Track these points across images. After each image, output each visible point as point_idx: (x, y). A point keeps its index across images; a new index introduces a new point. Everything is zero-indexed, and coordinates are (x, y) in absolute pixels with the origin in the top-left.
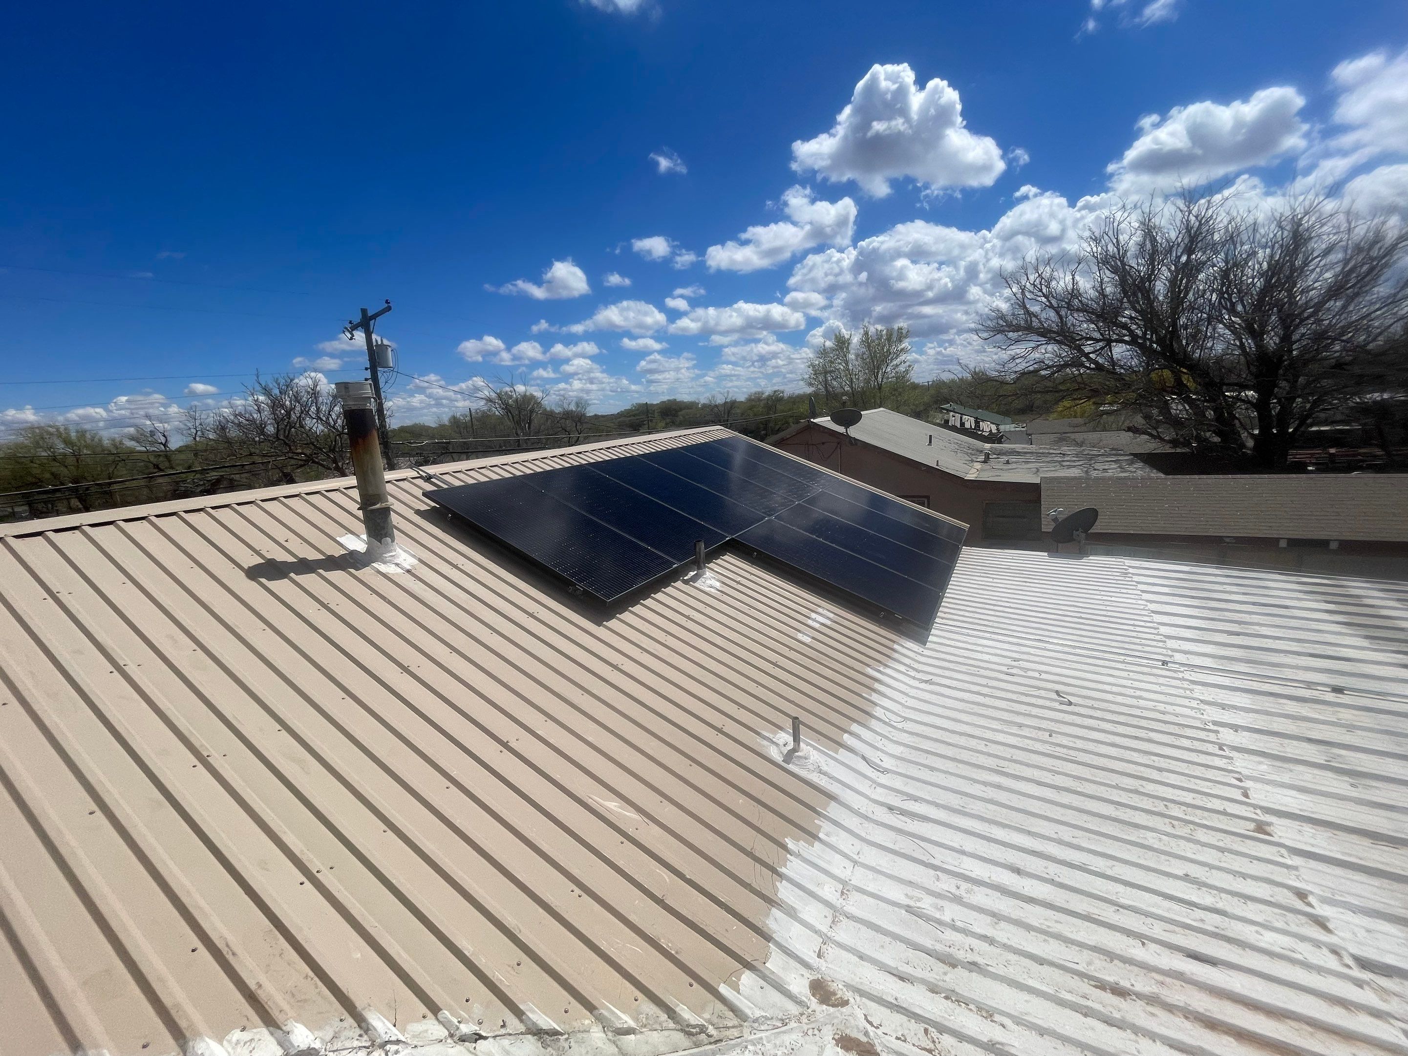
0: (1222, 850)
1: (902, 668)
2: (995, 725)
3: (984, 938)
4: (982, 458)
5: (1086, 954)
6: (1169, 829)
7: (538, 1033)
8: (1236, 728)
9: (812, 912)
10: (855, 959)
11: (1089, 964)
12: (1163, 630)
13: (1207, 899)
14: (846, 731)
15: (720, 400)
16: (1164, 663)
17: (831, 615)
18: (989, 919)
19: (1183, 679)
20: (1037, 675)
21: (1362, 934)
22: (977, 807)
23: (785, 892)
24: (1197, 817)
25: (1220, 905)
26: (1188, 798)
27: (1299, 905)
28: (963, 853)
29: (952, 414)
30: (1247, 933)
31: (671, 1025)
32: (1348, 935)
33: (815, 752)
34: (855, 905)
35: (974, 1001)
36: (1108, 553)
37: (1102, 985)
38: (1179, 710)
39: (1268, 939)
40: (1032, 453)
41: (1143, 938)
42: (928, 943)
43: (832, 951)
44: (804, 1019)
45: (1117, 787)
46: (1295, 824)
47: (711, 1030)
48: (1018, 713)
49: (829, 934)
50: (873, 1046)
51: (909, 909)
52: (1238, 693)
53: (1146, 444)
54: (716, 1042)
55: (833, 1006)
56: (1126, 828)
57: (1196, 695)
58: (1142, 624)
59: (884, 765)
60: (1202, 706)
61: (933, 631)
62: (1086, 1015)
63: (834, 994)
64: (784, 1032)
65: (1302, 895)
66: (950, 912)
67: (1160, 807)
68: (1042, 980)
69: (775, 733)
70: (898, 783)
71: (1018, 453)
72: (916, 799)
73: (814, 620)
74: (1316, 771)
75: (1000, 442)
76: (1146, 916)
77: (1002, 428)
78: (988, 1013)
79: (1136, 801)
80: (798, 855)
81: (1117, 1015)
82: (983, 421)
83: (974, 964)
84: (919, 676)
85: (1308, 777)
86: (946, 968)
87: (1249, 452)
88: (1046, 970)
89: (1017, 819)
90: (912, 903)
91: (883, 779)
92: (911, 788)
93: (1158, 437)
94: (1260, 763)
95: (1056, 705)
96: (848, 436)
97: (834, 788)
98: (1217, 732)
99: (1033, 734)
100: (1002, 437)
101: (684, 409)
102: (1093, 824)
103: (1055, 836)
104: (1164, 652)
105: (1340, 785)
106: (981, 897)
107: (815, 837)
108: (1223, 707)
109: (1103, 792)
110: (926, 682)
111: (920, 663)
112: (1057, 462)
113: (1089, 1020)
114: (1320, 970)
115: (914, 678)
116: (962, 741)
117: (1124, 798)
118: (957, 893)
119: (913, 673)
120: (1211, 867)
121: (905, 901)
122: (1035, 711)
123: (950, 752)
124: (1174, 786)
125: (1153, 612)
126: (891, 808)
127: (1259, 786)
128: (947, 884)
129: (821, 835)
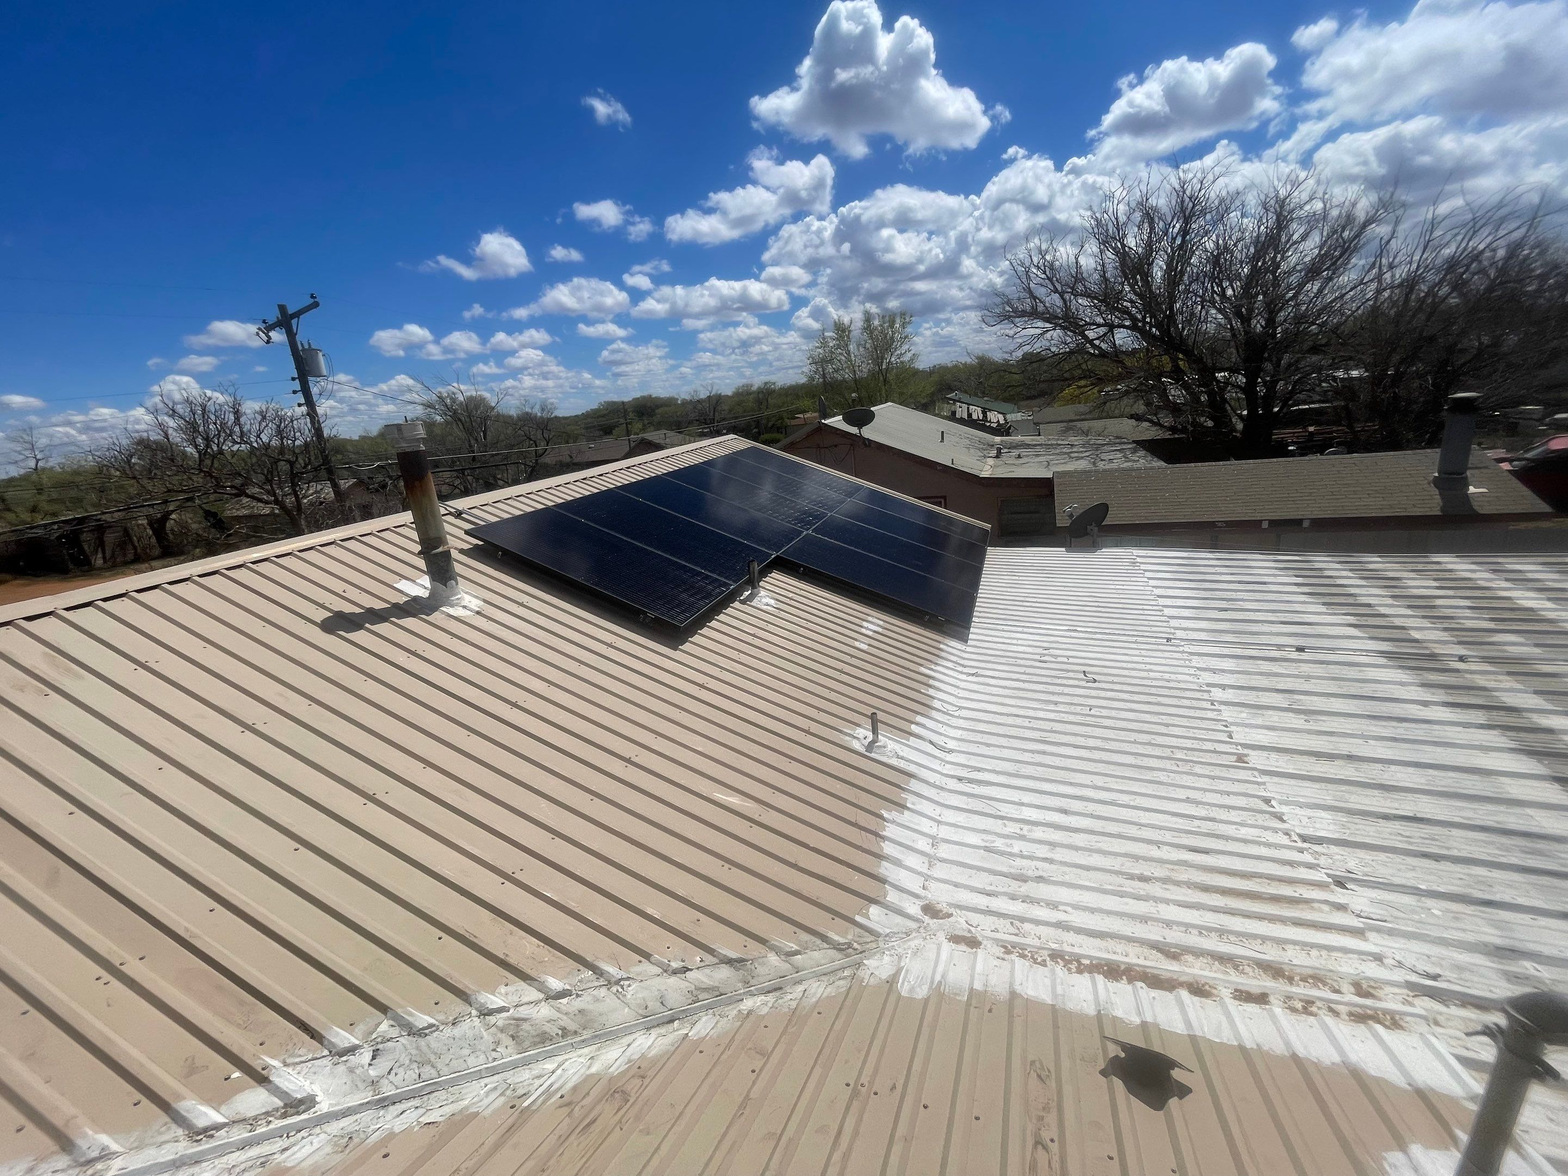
0: (1213, 778)
1: (950, 665)
2: (1035, 705)
3: (1045, 860)
4: (994, 453)
5: (1120, 860)
6: (1175, 768)
7: (729, 962)
8: (1223, 687)
9: (912, 860)
10: (951, 887)
11: (1122, 865)
12: (1167, 611)
13: (1201, 812)
14: (912, 723)
15: (703, 395)
16: (1169, 640)
17: (881, 623)
18: (1047, 847)
19: (1183, 652)
20: (1065, 660)
21: (1305, 820)
22: (1029, 770)
23: (888, 849)
24: (1195, 757)
25: (1212, 815)
26: (1188, 744)
27: (1265, 807)
28: (1022, 804)
29: (958, 404)
30: (1230, 830)
31: (825, 945)
32: (1296, 823)
33: (890, 742)
34: (944, 851)
35: (1042, 900)
36: (1116, 546)
37: (1132, 877)
38: (1180, 677)
39: (1244, 832)
40: (1041, 445)
41: (1158, 844)
42: (1005, 869)
43: (932, 885)
44: (922, 930)
45: (1135, 742)
46: (1265, 754)
47: (856, 945)
48: (1053, 693)
49: (929, 873)
50: (975, 938)
51: (987, 849)
52: (1225, 659)
53: (1148, 432)
54: (861, 953)
55: (941, 918)
56: (1143, 771)
57: (1194, 664)
58: (1150, 608)
59: (948, 746)
60: (1198, 672)
61: (972, 630)
62: (1122, 897)
63: (941, 911)
64: (909, 940)
65: (1267, 801)
66: (1017, 846)
67: (1167, 753)
68: (1090, 880)
69: (855, 730)
70: (961, 759)
71: (1028, 446)
72: (979, 770)
73: (867, 629)
74: (1282, 714)
75: (1008, 434)
76: (1160, 829)
77: (1009, 417)
78: (1054, 905)
79: (1150, 750)
80: (893, 822)
81: (1142, 893)
82: (990, 410)
83: (1041, 877)
84: (966, 670)
85: (1276, 719)
86: (1021, 884)
87: (1238, 435)
88: (1092, 874)
89: (1060, 775)
90: (988, 845)
91: (949, 757)
92: (974, 762)
93: (1158, 424)
94: (1241, 712)
95: (1083, 683)
96: (861, 437)
97: (912, 768)
98: (1209, 692)
99: (1067, 708)
100: (1010, 428)
101: (662, 406)
102: (1119, 771)
103: (1090, 784)
104: (1168, 630)
105: (1297, 722)
106: (1039, 833)
107: (904, 807)
108: (1214, 671)
109: (1126, 747)
110: (973, 675)
111: (964, 659)
112: (1066, 453)
113: (1125, 900)
114: (1277, 846)
115: (962, 673)
116: (1010, 720)
117: (1140, 749)
118: (1021, 833)
119: (960, 669)
120: (1205, 790)
121: (983, 844)
122: (1067, 690)
123: (1001, 730)
124: (1178, 737)
125: (1159, 596)
126: (960, 779)
127: (1239, 729)
128: (1012, 828)
129: (908, 805)
